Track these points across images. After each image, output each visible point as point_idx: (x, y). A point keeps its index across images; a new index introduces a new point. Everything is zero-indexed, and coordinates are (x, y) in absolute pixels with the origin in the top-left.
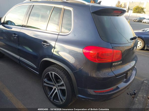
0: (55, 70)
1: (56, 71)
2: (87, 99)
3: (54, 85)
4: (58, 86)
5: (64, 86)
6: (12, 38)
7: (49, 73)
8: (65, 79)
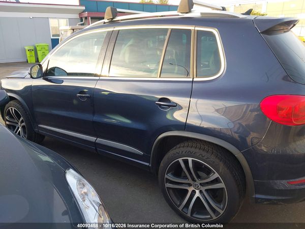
0: (195, 153)
1: (199, 154)
2: (275, 199)
3: (190, 185)
4: (201, 184)
5: (220, 182)
6: (75, 102)
7: (180, 160)
8: (221, 168)
